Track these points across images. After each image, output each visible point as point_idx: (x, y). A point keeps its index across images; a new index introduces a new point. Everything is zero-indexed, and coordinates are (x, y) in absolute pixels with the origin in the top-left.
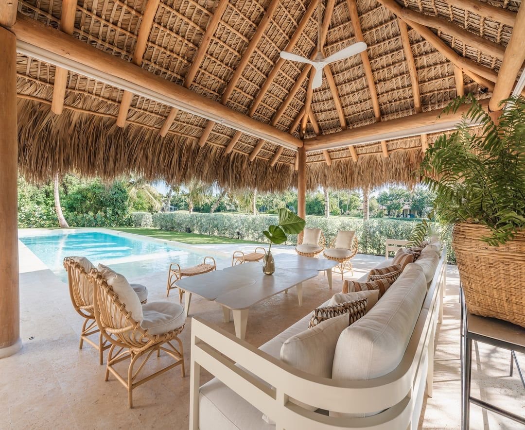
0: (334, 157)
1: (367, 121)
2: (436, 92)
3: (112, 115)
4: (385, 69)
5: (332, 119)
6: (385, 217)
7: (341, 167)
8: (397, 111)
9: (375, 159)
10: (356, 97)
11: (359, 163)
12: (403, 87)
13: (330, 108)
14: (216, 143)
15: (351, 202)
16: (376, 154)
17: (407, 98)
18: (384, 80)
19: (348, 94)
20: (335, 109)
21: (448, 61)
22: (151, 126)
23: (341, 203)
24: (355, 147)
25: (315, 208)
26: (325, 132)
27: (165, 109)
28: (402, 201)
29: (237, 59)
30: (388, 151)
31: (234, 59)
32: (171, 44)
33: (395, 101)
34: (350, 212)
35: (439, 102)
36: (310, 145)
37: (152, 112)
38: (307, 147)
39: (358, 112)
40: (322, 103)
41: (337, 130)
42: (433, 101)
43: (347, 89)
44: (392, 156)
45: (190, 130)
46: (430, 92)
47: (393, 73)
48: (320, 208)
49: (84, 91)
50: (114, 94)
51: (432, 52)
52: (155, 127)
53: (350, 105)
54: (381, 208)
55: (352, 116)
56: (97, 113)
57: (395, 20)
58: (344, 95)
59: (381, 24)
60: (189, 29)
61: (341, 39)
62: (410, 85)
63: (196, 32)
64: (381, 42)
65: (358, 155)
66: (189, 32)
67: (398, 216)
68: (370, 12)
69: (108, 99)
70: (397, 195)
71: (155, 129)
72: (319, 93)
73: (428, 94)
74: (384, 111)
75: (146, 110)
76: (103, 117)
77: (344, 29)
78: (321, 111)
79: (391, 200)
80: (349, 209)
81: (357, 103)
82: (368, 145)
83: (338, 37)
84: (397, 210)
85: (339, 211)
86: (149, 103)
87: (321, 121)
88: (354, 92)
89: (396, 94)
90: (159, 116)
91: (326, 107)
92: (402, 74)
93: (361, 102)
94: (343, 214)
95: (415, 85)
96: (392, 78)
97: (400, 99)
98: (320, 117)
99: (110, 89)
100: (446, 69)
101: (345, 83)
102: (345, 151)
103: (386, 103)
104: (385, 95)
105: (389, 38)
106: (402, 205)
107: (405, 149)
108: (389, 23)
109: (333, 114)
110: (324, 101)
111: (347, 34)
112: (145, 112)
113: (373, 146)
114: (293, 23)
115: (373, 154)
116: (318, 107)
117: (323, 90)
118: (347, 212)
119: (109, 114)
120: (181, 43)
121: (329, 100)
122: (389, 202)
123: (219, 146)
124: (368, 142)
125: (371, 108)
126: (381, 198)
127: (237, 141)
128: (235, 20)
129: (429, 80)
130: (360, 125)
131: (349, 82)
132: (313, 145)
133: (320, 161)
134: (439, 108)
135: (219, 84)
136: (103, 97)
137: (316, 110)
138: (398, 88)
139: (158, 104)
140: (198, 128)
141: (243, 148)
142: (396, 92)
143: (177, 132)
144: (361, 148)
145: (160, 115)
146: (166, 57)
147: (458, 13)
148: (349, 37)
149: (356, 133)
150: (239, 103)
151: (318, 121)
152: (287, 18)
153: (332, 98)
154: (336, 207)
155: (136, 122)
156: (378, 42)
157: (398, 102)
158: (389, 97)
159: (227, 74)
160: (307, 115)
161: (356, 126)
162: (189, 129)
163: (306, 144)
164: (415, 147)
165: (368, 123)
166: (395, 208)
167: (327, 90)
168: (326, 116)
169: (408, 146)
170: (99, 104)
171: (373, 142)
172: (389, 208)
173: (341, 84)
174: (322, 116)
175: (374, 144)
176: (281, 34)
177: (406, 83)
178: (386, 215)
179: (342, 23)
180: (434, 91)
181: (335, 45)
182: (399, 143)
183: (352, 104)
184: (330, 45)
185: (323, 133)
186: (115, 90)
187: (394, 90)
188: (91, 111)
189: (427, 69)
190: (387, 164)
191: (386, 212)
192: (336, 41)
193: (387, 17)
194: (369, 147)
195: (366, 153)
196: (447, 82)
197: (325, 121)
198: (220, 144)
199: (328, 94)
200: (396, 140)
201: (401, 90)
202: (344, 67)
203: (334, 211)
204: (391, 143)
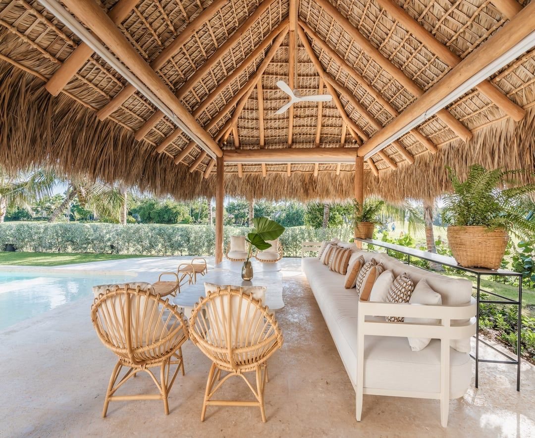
0: (246, 171)
1: (279, 145)
2: (329, 135)
3: (40, 74)
4: (302, 109)
5: (252, 137)
6: (234, 225)
7: (251, 180)
8: (303, 142)
9: (280, 176)
10: (277, 124)
11: (267, 179)
12: (311, 126)
13: (252, 126)
14: (148, 139)
15: (203, 211)
16: (280, 172)
17: (311, 134)
18: (300, 117)
19: (271, 119)
20: (257, 129)
21: (340, 117)
22: (86, 103)
23: (192, 211)
24: (266, 165)
25: (165, 216)
26: (243, 147)
27: (114, 87)
28: (246, 211)
29: (201, 59)
30: (291, 171)
31: (200, 58)
32: (152, 17)
33: (303, 134)
34: (202, 221)
35: (329, 142)
36: (229, 156)
37: (96, 85)
38: (226, 158)
39: (275, 136)
40: (247, 121)
41: (254, 147)
42: (326, 141)
43: (271, 115)
44: (293, 175)
45: (131, 118)
46: (326, 134)
47: (306, 114)
48: (171, 216)
49: (11, 25)
50: (57, 46)
51: (333, 108)
52: (91, 106)
53: (270, 129)
54: (230, 217)
55: (270, 138)
56: (19, 64)
57: (317, 77)
58: (268, 119)
59: (307, 75)
60: (175, 10)
61: (277, 74)
62: (315, 126)
63: (180, 16)
64: (304, 88)
65: (267, 171)
66: (174, 13)
67: (243, 224)
68: (302, 64)
69: (45, 49)
70: (243, 205)
71: (90, 107)
72: (246, 111)
73: (325, 135)
74: (294, 140)
75: (90, 81)
76: (25, 72)
77: (280, 67)
78: (245, 128)
79: (239, 210)
80: (200, 217)
81: (276, 128)
82: (276, 165)
83: (274, 71)
84: (243, 219)
85: (191, 219)
86: (98, 74)
87: (242, 136)
88: (276, 119)
89: (305, 130)
90: (103, 94)
91: (250, 125)
92: (312, 116)
93: (279, 129)
94: (195, 222)
95: (319, 127)
96: (305, 117)
97: (307, 134)
98: (242, 132)
99: (54, 37)
100: (338, 122)
101: (271, 109)
102: (257, 166)
103: (297, 134)
104: (298, 128)
105: (310, 88)
106: (247, 214)
107: (302, 171)
108: (313, 78)
109: (255, 133)
110: (249, 119)
111: (282, 72)
112: (88, 83)
113: (280, 166)
114: (251, 46)
115: (279, 172)
116: (242, 124)
117: (251, 109)
118: (199, 220)
119: (37, 72)
120: (162, 21)
121: (253, 119)
122: (236, 211)
123: (151, 143)
124: (277, 163)
125: (286, 135)
126: (230, 208)
127: (171, 143)
128: (216, 23)
129: (327, 126)
130: (274, 147)
131: (274, 110)
132: (232, 157)
133: (231, 172)
134: (329, 147)
135: (178, 77)
136: (38, 45)
137: (240, 125)
138: (307, 126)
139: (108, 78)
140: (140, 118)
141: (171, 149)
142: (305, 128)
143: (113, 117)
144: (270, 166)
145: (105, 92)
146: (141, 29)
147: (359, 92)
148: (282, 75)
149: (273, 153)
150: (186, 101)
151: (239, 136)
152: (249, 41)
153: (257, 119)
154: (187, 215)
155: (69, 93)
156: (302, 88)
157: (305, 136)
158: (300, 130)
159: (189, 70)
160: (232, 128)
161: (270, 147)
162: (128, 118)
163: (225, 155)
164: (309, 171)
165: (281, 147)
166: (242, 217)
167: (254, 111)
168: (248, 133)
169: (304, 170)
170: (28, 52)
171: (280, 163)
172: (236, 217)
173: (267, 110)
174: (244, 132)
175: (281, 164)
176: (241, 51)
177: (313, 124)
178: (234, 223)
179: (280, 62)
180: (328, 134)
181: (271, 76)
182: (299, 167)
183: (272, 128)
184: (267, 75)
185: (241, 148)
186: (60, 42)
187: (304, 126)
188: (10, 58)
189: (327, 118)
190: (289, 182)
191: (234, 220)
192: (272, 74)
193: (312, 72)
194: (277, 166)
195: (273, 171)
196: (336, 131)
197: (246, 137)
198: (152, 141)
199: (254, 115)
200: (298, 164)
201: (309, 128)
202: (273, 96)
203: (186, 219)
204: (294, 165)
